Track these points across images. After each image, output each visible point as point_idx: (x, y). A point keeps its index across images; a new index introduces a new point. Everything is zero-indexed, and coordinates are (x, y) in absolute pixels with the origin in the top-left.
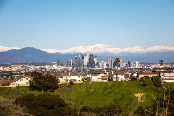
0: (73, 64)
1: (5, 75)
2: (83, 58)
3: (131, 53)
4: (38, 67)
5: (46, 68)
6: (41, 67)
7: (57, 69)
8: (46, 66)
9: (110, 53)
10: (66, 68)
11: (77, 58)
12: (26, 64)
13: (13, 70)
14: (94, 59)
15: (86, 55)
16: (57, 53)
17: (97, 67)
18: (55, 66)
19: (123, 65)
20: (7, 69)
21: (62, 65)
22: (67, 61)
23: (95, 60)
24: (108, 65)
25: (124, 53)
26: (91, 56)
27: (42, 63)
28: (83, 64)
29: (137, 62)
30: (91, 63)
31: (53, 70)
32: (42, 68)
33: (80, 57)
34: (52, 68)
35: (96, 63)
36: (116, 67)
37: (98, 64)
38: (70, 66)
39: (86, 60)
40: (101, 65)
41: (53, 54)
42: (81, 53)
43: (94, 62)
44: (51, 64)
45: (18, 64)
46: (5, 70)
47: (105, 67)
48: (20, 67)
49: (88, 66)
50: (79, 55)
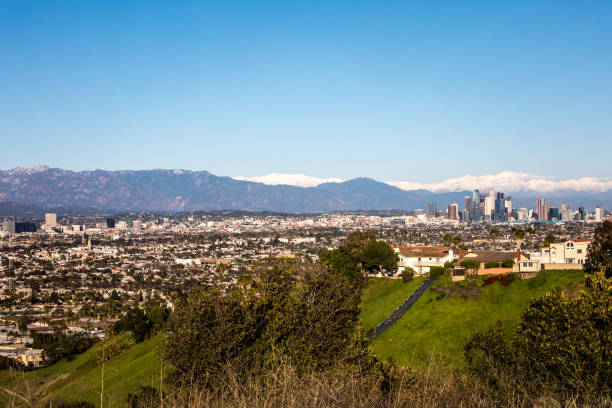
0: (460, 214)
1: (325, 235)
2: (482, 201)
3: (574, 192)
4: (386, 220)
5: (403, 222)
6: (393, 218)
7: (428, 223)
8: (404, 217)
9: (530, 191)
10: (446, 221)
11: (469, 201)
12: (358, 213)
13: (335, 224)
14: (506, 202)
15: (488, 195)
16: (421, 190)
17: (513, 219)
18: (422, 218)
19: (569, 216)
20: (323, 223)
21: (437, 215)
22: (449, 208)
23: (508, 204)
24: (535, 215)
25: (561, 191)
26: (500, 196)
27: (391, 211)
28: (482, 213)
29: (598, 210)
30: (499, 212)
31: (420, 225)
32: (395, 222)
33: (475, 197)
34: (416, 221)
35: (509, 211)
36: (554, 219)
37: (515, 215)
38: (455, 218)
39: (489, 206)
40: (521, 216)
41: (412, 193)
42: (477, 191)
43: (506, 210)
44: (412, 214)
45: (342, 213)
46: (318, 226)
47: (530, 220)
48: (348, 219)
49: (493, 219)
50: (474, 194)
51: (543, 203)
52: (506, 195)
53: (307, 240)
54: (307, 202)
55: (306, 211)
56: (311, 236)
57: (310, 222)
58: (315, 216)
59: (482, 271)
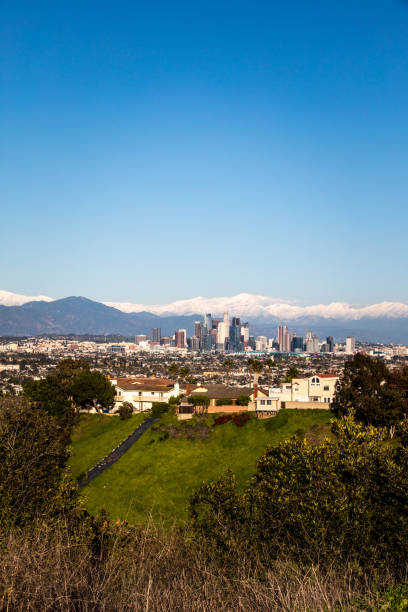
0: (189, 341)
1: (31, 363)
2: (215, 327)
3: (322, 318)
4: (102, 347)
5: (123, 350)
6: (110, 344)
7: (151, 351)
8: (123, 344)
9: (271, 317)
10: (172, 349)
11: (200, 327)
12: (71, 337)
13: (42, 350)
14: (243, 329)
15: (221, 320)
16: (143, 312)
17: (249, 348)
18: (144, 346)
19: (315, 347)
20: (29, 348)
21: (162, 342)
22: (176, 334)
23: (244, 332)
24: (275, 345)
25: (306, 317)
26: (235, 322)
27: (109, 336)
28: (214, 340)
29: (349, 341)
30: (234, 340)
31: (142, 353)
32: (113, 348)
33: (207, 322)
34: (138, 349)
35: (246, 339)
36: (297, 350)
37: (252, 344)
38: (183, 347)
39: (223, 333)
40: (259, 345)
41: (133, 316)
42: (209, 315)
43: (242, 338)
44: (132, 340)
45: (52, 337)
46: (23, 351)
47: (270, 350)
48: (58, 344)
49: (227, 348)
50: (206, 318)
51: (285, 331)
52: (242, 321)
53: (10, 367)
54: (10, 323)
55: (10, 334)
56: (14, 363)
57: (13, 346)
58: (19, 340)
59: (213, 409)
